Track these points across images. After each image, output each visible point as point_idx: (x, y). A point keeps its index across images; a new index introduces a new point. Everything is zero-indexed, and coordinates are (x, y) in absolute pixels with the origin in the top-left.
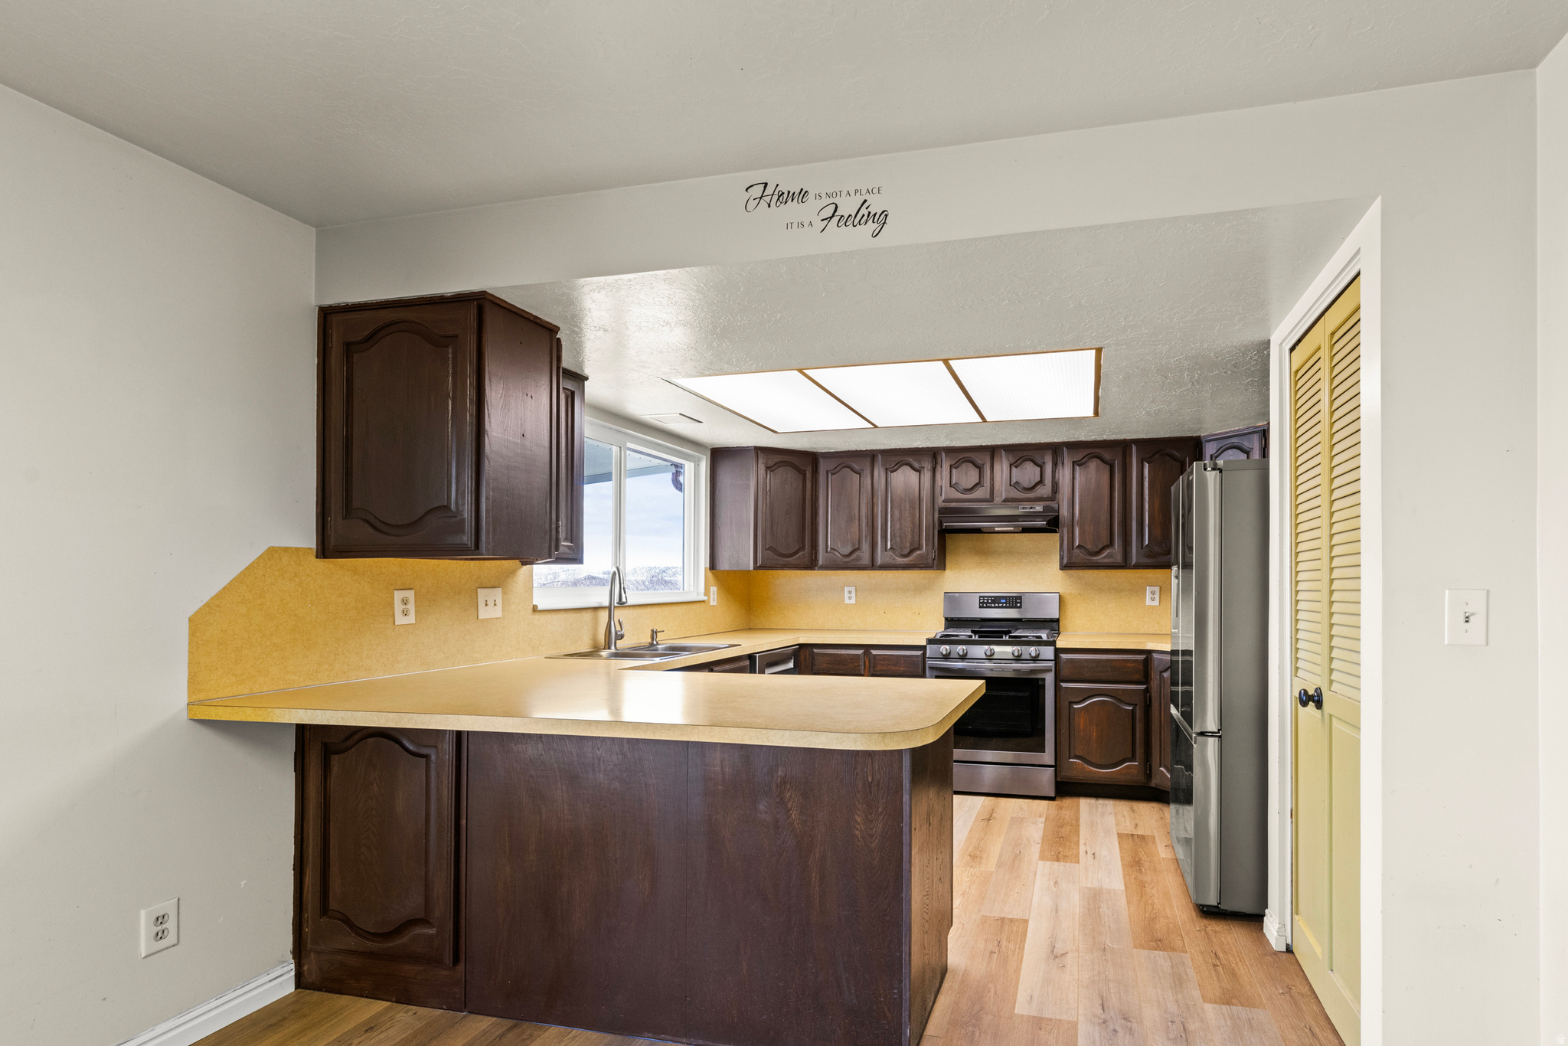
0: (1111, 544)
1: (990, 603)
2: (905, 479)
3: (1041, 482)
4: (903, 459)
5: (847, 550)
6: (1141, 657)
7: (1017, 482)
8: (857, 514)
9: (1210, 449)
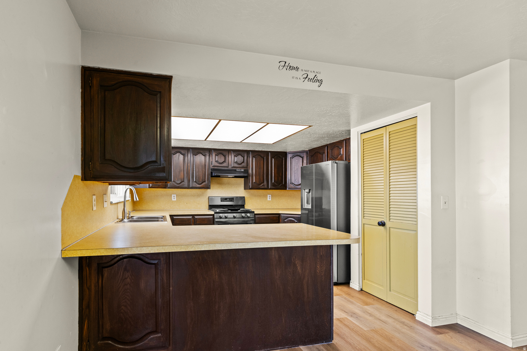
0: (264, 182)
1: (224, 200)
2: (200, 159)
3: (243, 162)
4: (199, 151)
5: (179, 182)
6: (278, 215)
7: (236, 162)
8: (183, 169)
9: (289, 156)
